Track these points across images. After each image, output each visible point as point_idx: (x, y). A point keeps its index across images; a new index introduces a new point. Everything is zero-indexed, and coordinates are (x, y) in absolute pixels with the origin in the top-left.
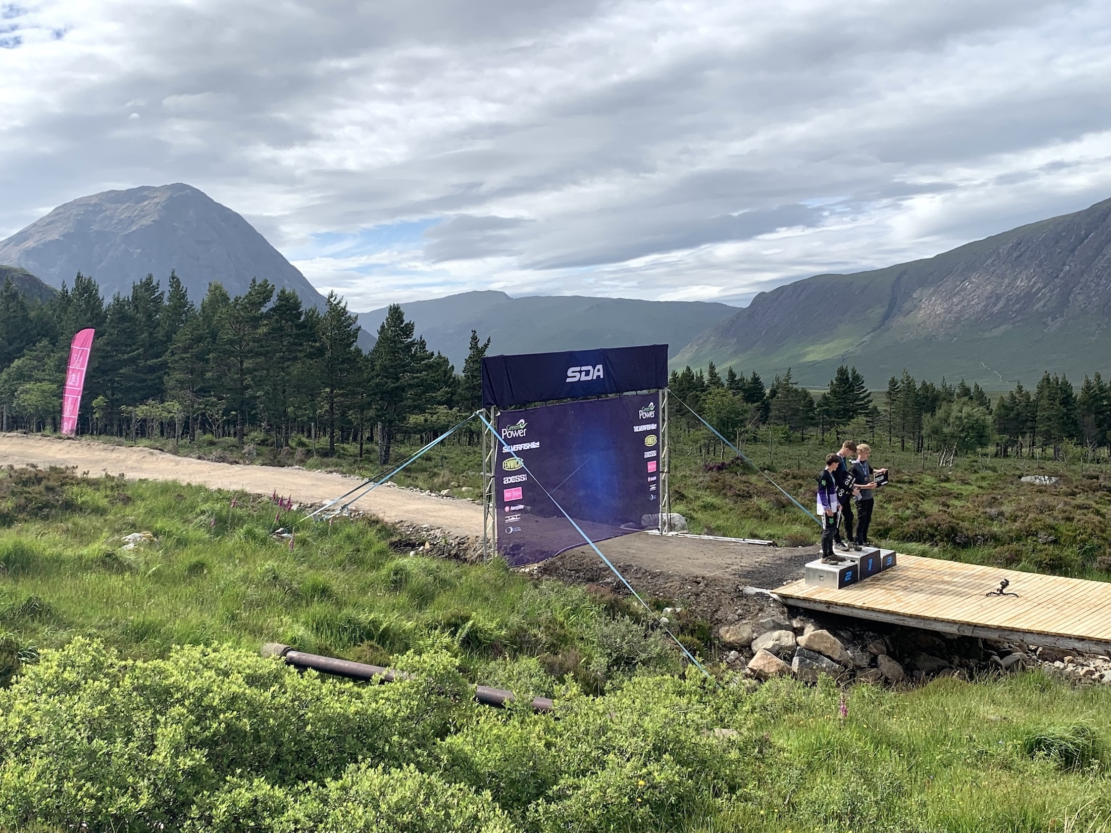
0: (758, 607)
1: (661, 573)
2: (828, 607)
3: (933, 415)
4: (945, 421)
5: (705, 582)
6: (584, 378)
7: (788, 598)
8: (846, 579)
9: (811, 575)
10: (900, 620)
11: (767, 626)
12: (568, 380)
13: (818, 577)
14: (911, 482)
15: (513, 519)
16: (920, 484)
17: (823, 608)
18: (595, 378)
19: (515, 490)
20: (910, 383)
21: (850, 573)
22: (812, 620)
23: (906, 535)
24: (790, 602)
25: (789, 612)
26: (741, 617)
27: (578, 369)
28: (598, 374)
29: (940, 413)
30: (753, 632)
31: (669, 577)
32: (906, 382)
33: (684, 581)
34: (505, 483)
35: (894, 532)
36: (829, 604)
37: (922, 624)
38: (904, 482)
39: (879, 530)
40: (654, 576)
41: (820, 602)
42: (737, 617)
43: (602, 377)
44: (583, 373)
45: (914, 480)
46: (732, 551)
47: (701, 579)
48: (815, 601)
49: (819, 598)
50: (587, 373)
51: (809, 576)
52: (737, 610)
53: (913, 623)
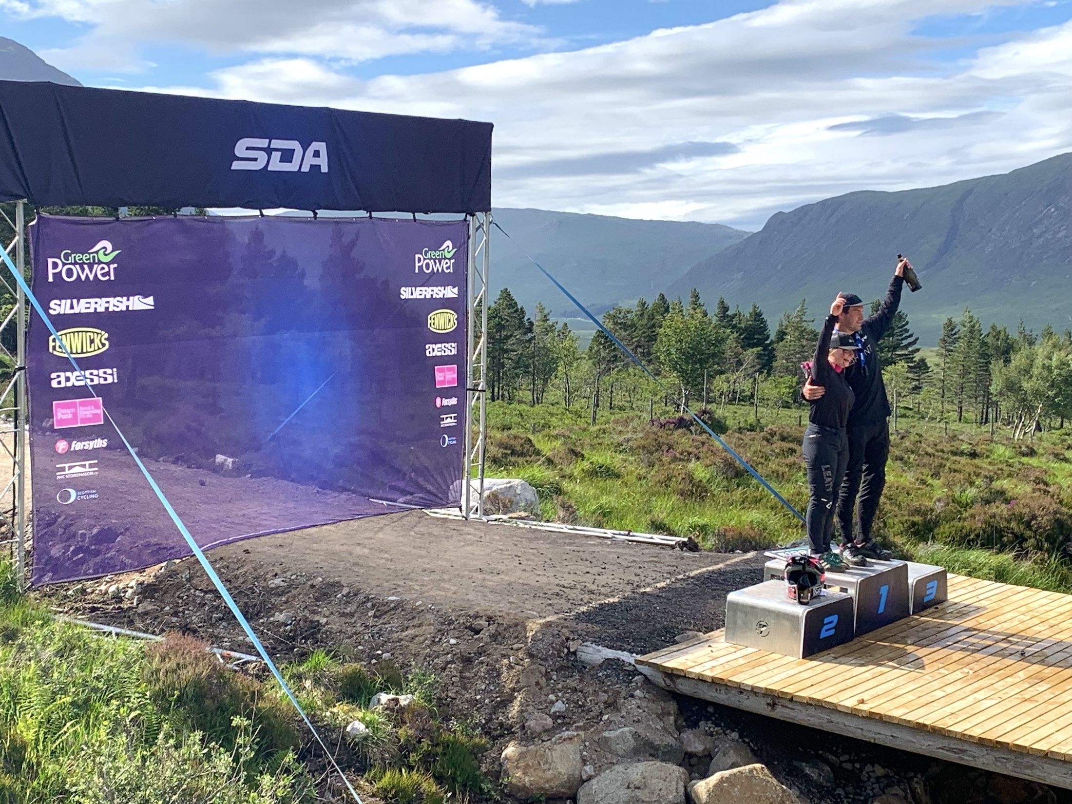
0: (604, 697)
1: (399, 605)
2: (773, 705)
3: (1007, 361)
4: (1026, 372)
5: (492, 628)
6: (276, 165)
7: (679, 676)
8: (824, 634)
9: (739, 622)
10: (951, 750)
11: (620, 748)
12: (236, 165)
13: (754, 626)
14: (973, 455)
15: (77, 469)
16: (988, 457)
17: (760, 707)
18: (306, 169)
19: (82, 404)
20: (973, 326)
21: (835, 618)
22: (735, 735)
23: (968, 535)
24: (683, 687)
25: (681, 711)
26: (562, 721)
27: (264, 143)
28: (316, 161)
29: (1018, 360)
30: (584, 762)
31: (414, 614)
32: (968, 325)
33: (446, 624)
34: (54, 384)
35: (945, 529)
36: (774, 698)
37: (1010, 766)
38: (962, 454)
39: (914, 524)
40: (382, 610)
41: (754, 691)
42: (549, 721)
43: (324, 169)
44: (277, 156)
45: (978, 450)
46: (584, 556)
47: (483, 622)
48: (740, 689)
49: (750, 682)
50: (287, 155)
51: (735, 623)
52: (552, 703)
53: (984, 761)
